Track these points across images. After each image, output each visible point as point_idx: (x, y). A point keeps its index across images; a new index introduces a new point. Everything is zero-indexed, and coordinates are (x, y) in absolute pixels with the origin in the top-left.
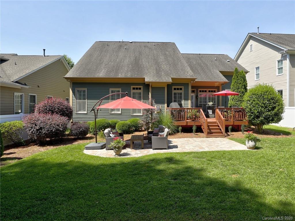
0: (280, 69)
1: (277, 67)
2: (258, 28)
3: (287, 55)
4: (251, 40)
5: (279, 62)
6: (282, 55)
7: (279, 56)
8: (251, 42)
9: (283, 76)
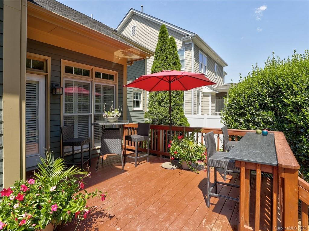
3: (191, 44)
4: (133, 20)
6: (184, 42)
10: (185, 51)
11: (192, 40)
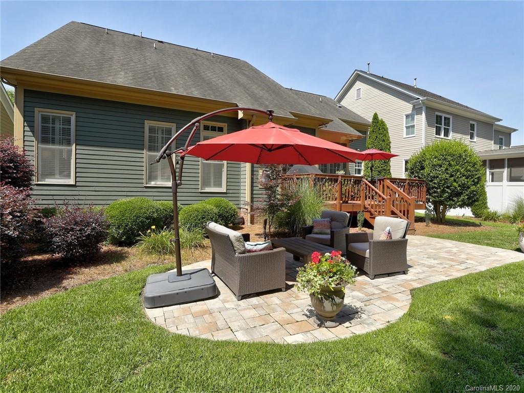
0: (410, 128)
1: (405, 125)
2: (369, 64)
3: (422, 107)
4: (358, 82)
5: (407, 116)
6: (414, 106)
7: (408, 108)
8: (359, 85)
9: (415, 138)
10: (415, 116)
11: (423, 103)
